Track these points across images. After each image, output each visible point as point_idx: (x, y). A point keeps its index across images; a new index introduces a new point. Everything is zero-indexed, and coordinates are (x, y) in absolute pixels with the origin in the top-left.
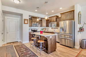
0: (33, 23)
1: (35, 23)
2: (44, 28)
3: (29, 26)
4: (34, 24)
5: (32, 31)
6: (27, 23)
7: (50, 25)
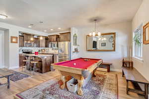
0: (25, 42)
1: (29, 42)
2: (42, 48)
3: (20, 46)
4: (27, 43)
5: (24, 52)
6: (17, 42)
7: (50, 45)
